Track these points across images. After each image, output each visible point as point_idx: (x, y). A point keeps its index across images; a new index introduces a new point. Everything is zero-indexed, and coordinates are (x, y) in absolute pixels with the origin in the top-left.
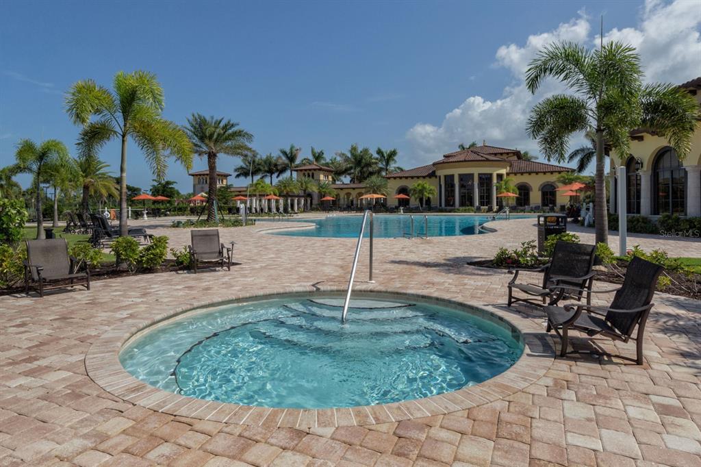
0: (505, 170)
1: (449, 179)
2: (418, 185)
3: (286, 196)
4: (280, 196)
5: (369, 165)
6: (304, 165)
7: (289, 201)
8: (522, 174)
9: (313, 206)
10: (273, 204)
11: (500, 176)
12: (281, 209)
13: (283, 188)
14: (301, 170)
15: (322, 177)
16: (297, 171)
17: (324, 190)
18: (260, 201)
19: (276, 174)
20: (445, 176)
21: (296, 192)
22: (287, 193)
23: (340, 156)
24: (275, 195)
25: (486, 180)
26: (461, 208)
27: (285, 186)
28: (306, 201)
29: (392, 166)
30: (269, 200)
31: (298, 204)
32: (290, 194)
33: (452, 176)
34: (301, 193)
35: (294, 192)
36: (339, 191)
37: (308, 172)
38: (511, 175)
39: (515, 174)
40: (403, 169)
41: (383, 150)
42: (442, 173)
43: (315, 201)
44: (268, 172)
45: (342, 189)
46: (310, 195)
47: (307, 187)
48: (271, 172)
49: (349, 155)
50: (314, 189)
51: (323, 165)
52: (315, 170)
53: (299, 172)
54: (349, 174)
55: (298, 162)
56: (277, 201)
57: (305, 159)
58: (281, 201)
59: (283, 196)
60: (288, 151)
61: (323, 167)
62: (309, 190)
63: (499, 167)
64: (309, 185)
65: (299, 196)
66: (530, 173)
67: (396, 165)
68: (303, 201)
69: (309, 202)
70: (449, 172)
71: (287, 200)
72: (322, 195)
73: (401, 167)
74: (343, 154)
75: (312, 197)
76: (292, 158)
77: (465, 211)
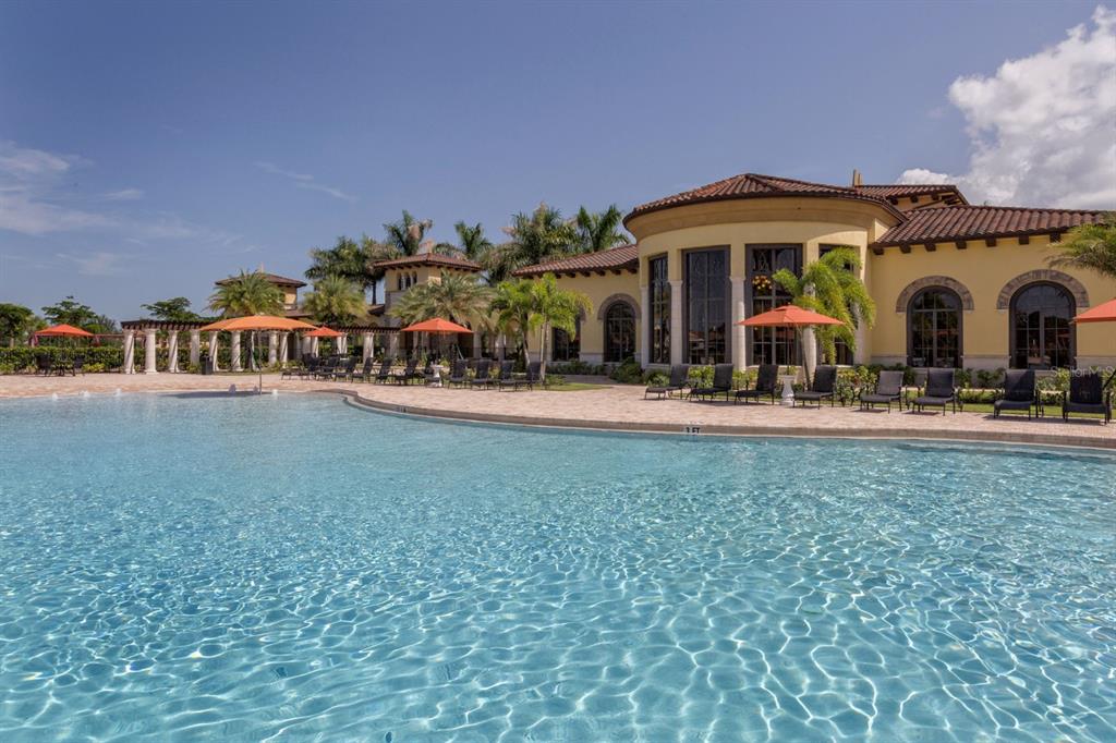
14: (392, 267)
37: (406, 269)
38: (887, 252)
41: (589, 213)
53: (390, 271)
76: (408, 246)
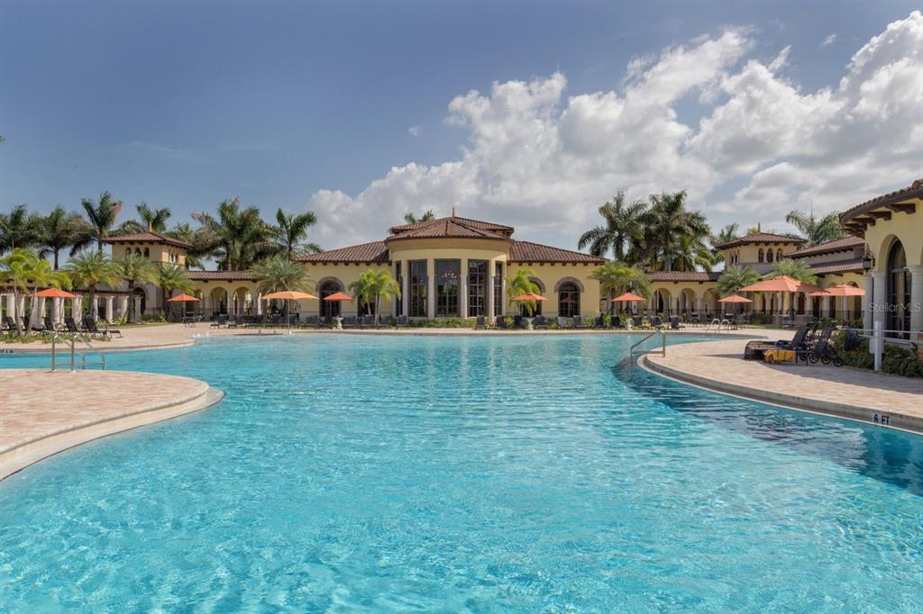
0: (505, 256)
1: (418, 267)
2: (369, 276)
3: (90, 291)
4: (75, 291)
5: (258, 236)
6: (127, 233)
7: (96, 302)
8: (530, 263)
9: (146, 313)
10: (59, 308)
11: (499, 265)
12: (78, 318)
13: (81, 275)
14: (122, 242)
15: (165, 257)
16: (112, 243)
17: (170, 281)
18: (28, 300)
19: (68, 250)
20: (410, 263)
21: (112, 283)
22: (92, 286)
23: (200, 219)
24: (65, 289)
25: (479, 272)
26: (440, 319)
27: (88, 271)
28: (132, 302)
29: (300, 244)
30: (50, 300)
31: (115, 308)
32: (98, 287)
33: (422, 264)
34: (123, 285)
35: (107, 284)
36: (201, 285)
37: (137, 245)
38: (513, 264)
39: (520, 263)
40: (321, 248)
41: (286, 215)
42: (403, 256)
43: (152, 301)
44: (50, 243)
45: (206, 281)
46: (140, 291)
47: (136, 275)
48: (57, 243)
49: (218, 219)
50: (151, 279)
51: (168, 234)
52: (151, 242)
53: (117, 245)
54: (217, 254)
55: (114, 227)
56: (68, 302)
57: (128, 223)
58: (78, 302)
59: (83, 292)
60: (96, 206)
61: (168, 239)
62: (141, 281)
63: (498, 250)
64: (141, 271)
65: (117, 293)
66: (542, 263)
67: (307, 242)
68: (125, 303)
69: (138, 303)
70: (416, 254)
71: (91, 300)
72: (165, 292)
73: (316, 243)
74: (207, 218)
75: (144, 295)
76: (102, 217)
77: (448, 325)
